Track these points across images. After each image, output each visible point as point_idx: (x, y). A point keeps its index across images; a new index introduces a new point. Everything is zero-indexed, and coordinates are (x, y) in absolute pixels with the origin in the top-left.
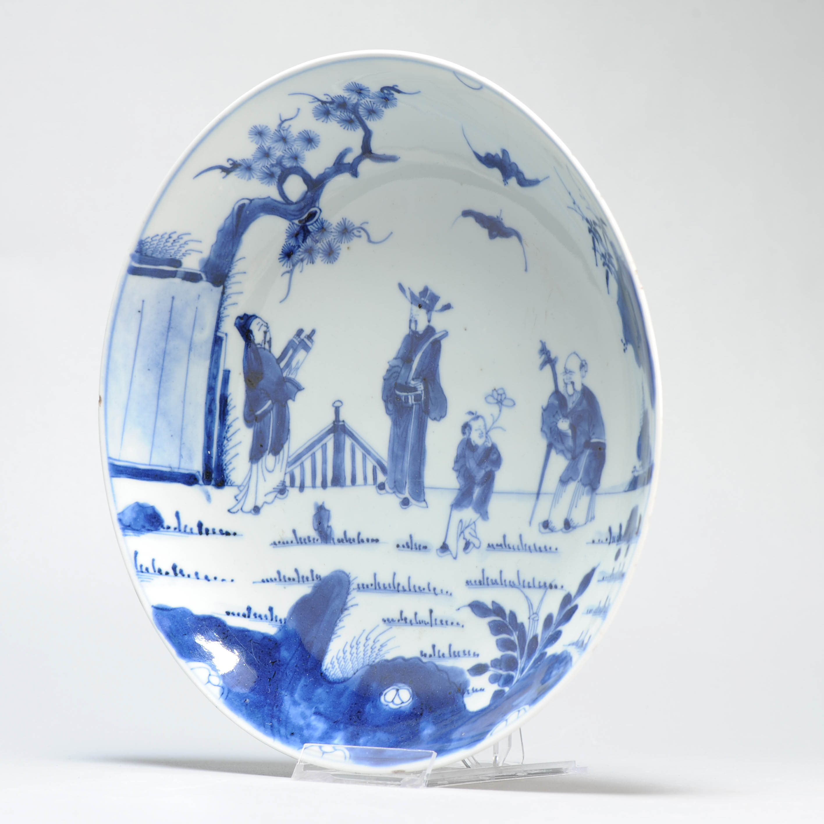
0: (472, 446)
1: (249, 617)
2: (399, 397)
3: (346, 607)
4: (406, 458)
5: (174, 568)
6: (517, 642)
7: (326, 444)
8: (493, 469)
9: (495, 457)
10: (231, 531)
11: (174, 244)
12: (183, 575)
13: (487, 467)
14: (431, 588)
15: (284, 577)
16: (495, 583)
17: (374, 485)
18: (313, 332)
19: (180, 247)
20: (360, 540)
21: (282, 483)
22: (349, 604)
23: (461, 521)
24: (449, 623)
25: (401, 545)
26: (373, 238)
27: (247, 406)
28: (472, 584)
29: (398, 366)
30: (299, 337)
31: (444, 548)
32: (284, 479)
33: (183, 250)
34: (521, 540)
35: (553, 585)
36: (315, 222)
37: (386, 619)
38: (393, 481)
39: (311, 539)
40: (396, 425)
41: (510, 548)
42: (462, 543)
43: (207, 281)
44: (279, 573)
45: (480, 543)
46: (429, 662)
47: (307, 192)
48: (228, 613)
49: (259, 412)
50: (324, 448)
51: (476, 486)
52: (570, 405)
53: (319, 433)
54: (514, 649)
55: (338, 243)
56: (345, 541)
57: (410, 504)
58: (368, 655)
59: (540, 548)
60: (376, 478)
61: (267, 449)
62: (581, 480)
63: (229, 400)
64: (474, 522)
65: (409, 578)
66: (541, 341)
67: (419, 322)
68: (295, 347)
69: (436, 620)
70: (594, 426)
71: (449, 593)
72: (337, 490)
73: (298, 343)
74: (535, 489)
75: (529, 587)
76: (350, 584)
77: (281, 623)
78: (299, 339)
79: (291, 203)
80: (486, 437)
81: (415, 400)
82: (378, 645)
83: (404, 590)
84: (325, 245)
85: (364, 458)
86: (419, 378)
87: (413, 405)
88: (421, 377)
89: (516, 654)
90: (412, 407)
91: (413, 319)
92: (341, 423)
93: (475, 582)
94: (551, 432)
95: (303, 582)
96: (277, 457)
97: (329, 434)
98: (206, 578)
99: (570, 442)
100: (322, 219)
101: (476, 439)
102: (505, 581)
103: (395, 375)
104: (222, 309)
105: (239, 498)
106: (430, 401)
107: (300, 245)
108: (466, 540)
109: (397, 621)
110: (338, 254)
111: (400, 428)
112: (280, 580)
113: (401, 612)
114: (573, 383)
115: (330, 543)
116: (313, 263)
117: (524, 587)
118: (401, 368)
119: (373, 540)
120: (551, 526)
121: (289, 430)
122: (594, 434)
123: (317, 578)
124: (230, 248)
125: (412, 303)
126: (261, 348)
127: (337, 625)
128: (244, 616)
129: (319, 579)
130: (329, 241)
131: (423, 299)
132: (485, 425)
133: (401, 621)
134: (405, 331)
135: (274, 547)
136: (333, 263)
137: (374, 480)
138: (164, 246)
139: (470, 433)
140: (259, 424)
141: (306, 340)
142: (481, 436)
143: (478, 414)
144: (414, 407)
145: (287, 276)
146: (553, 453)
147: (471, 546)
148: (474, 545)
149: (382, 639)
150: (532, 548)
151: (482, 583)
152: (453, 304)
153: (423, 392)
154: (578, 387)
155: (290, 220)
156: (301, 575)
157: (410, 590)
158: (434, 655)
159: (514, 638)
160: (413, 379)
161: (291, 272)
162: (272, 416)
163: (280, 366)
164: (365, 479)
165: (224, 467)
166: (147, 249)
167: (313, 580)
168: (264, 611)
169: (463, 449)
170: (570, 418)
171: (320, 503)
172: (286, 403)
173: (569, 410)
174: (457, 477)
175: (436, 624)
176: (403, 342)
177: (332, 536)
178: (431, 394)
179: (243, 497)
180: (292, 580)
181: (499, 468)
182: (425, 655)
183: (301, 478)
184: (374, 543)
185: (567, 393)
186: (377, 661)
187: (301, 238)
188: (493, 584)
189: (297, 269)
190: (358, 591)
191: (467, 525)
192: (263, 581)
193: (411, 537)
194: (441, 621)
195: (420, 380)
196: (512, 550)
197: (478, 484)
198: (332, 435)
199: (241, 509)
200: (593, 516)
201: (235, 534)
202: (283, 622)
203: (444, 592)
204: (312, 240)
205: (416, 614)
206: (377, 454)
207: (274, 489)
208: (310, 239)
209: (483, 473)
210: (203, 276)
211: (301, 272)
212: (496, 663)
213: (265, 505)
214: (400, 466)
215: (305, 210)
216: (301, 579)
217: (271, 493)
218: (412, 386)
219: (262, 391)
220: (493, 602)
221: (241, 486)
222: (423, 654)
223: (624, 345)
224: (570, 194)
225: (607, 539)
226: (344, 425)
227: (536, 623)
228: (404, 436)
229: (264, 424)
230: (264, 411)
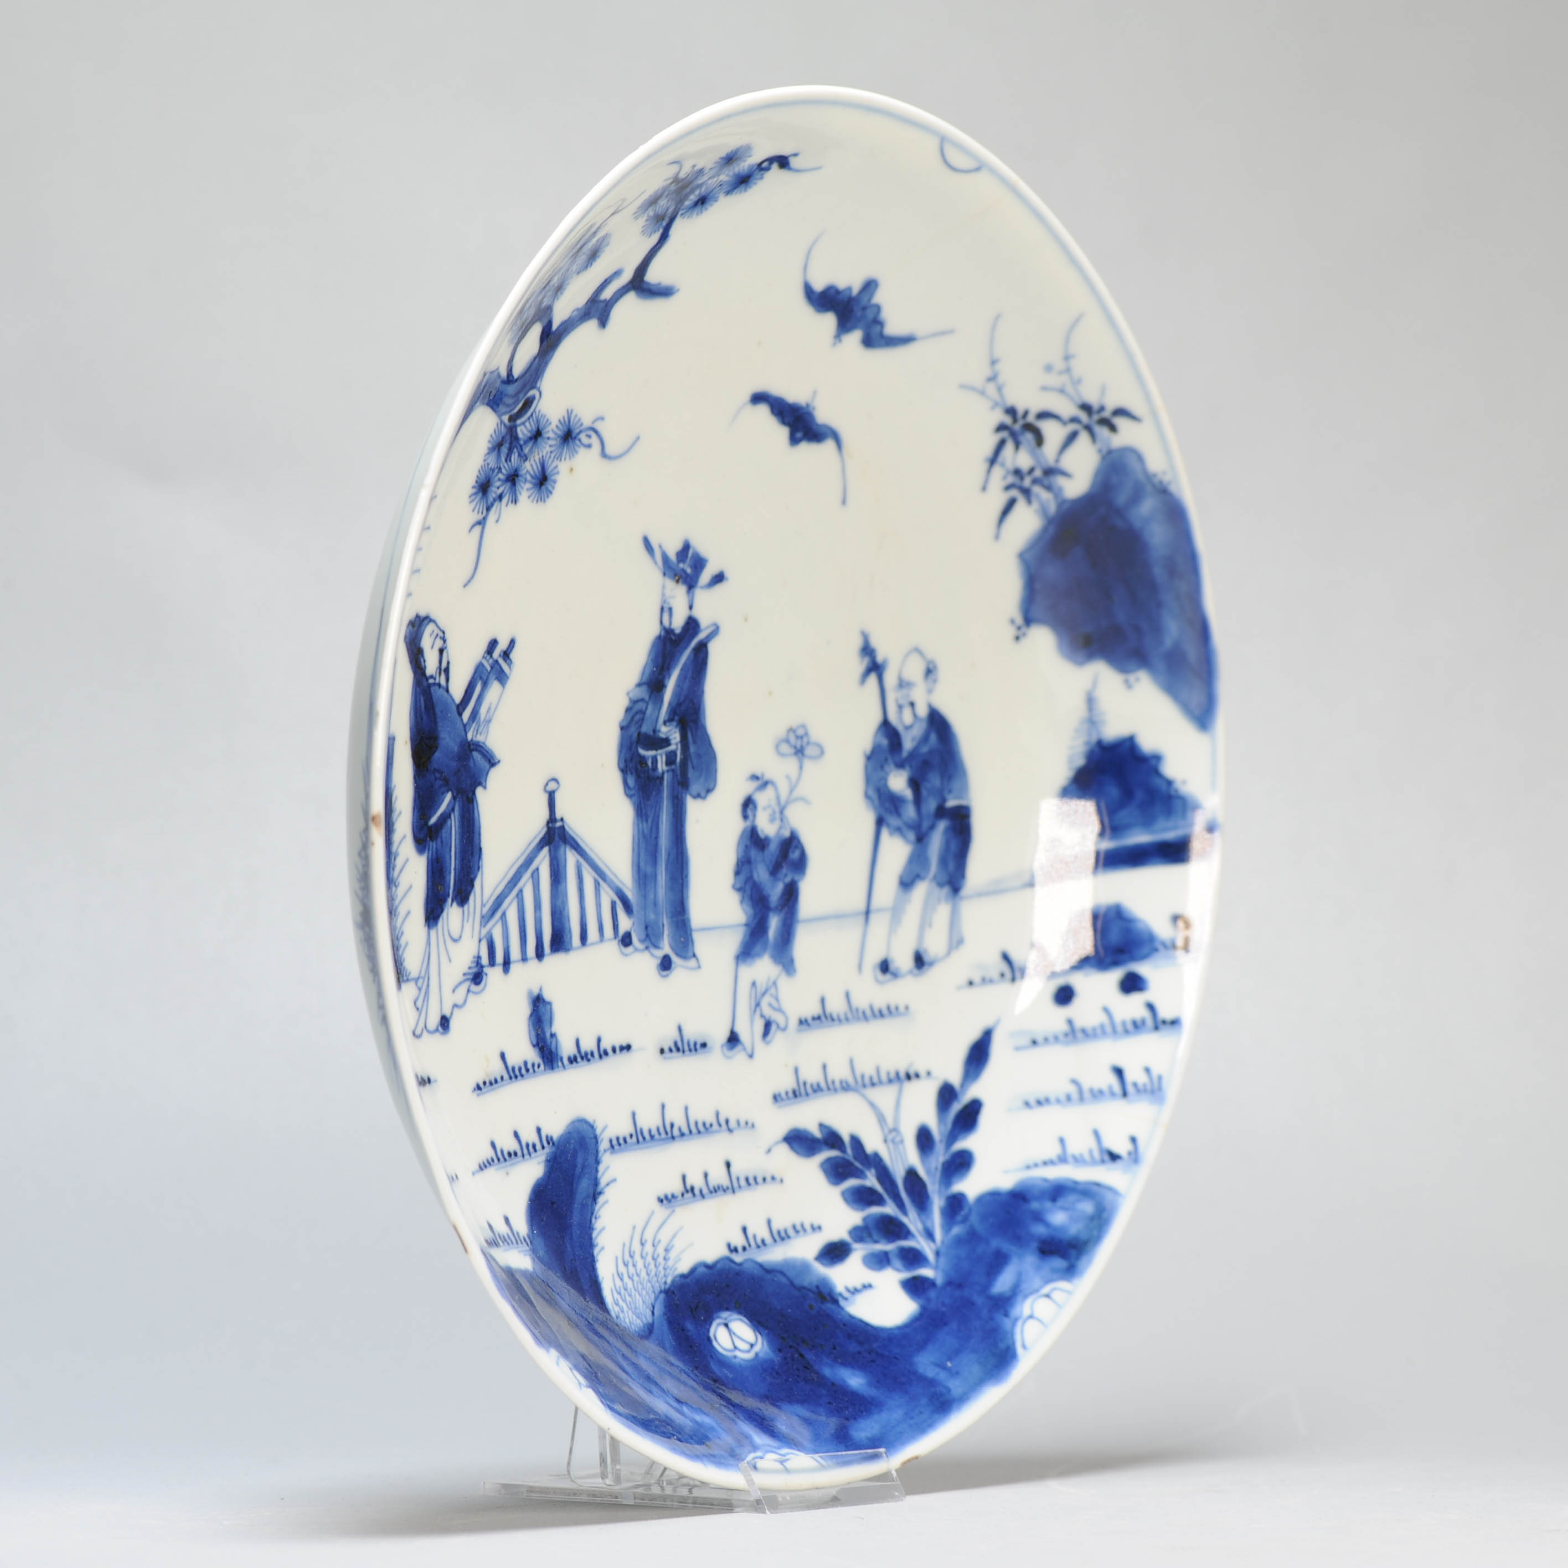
0: (761, 840)
2: (643, 760)
3: (599, 1190)
4: (659, 878)
6: (878, 1187)
7: (537, 869)
8: (796, 878)
9: (797, 854)
10: (426, 1076)
13: (786, 875)
14: (723, 1121)
15: (502, 1152)
16: (817, 1089)
17: (615, 938)
18: (512, 644)
20: (602, 1052)
21: (476, 960)
22: (603, 1182)
23: (754, 984)
24: (760, 1180)
25: (666, 1048)
26: (610, 450)
27: (416, 810)
28: (783, 1099)
29: (642, 700)
30: (491, 657)
31: (733, 1039)
32: (479, 953)
34: (849, 1002)
35: (912, 1073)
36: (529, 418)
37: (662, 1197)
38: (643, 926)
39: (530, 1066)
40: (642, 817)
41: (833, 1020)
42: (759, 1026)
44: (493, 1145)
45: (787, 1021)
46: (746, 1260)
47: (536, 356)
49: (433, 820)
50: (536, 879)
51: (771, 915)
52: (908, 744)
53: (527, 849)
54: (879, 1201)
55: (555, 459)
56: (579, 1059)
57: (673, 966)
58: (653, 1273)
59: (880, 1012)
61: (448, 895)
62: (934, 877)
63: (394, 798)
64: (774, 983)
65: (686, 1109)
66: (862, 633)
67: (674, 611)
69: (738, 1179)
70: (949, 777)
71: (750, 1124)
72: (560, 958)
73: (489, 668)
74: (861, 906)
75: (873, 1084)
76: (597, 1143)
79: (513, 380)
80: (782, 820)
81: (667, 763)
82: (660, 1250)
83: (682, 1135)
84: (536, 463)
85: (597, 888)
86: (673, 720)
87: (663, 773)
88: (676, 718)
89: (890, 1209)
90: (662, 778)
91: (666, 606)
92: (559, 824)
94: (880, 797)
95: (530, 1154)
96: (466, 907)
97: (542, 848)
99: (910, 812)
100: (539, 412)
101: (767, 827)
102: (833, 1082)
103: (638, 717)
105: (419, 1004)
106: (689, 763)
107: (502, 466)
108: (765, 1018)
109: (680, 1197)
110: (555, 482)
111: (647, 821)
112: (499, 1160)
113: (683, 1177)
114: (912, 704)
115: (558, 1067)
116: (515, 502)
117: (864, 1086)
118: (647, 704)
119: (622, 1048)
120: (892, 967)
121: (480, 849)
122: (950, 791)
123: (548, 1143)
125: (664, 574)
126: (434, 684)
127: (594, 1227)
129: (551, 1144)
130: (543, 457)
131: (681, 565)
132: (778, 798)
133: (686, 1195)
135: (478, 1095)
136: (544, 501)
137: (614, 928)
139: (755, 815)
140: (434, 843)
141: (501, 661)
142: (772, 820)
143: (768, 776)
144: (666, 776)
145: (478, 529)
146: (885, 833)
147: (773, 1028)
148: (778, 1026)
149: (664, 1237)
150: (868, 1013)
151: (797, 1093)
152: (727, 574)
153: (679, 746)
154: (922, 711)
155: (501, 416)
156: (524, 1144)
157: (691, 1132)
158: (750, 1245)
159: (871, 1180)
160: (665, 723)
161: (483, 523)
162: (454, 823)
163: (462, 720)
164: (601, 929)
167: (543, 1148)
168: (505, 1229)
169: (746, 846)
170: (908, 768)
171: (536, 992)
172: (474, 793)
173: (905, 754)
174: (741, 902)
175: (740, 1187)
176: (650, 652)
177: (559, 1054)
178: (692, 749)
179: (424, 1001)
180: (513, 1156)
181: (804, 874)
182: (736, 1250)
183: (503, 944)
184: (625, 1054)
185: (903, 724)
187: (504, 451)
188: (815, 1091)
189: (492, 516)
190: (612, 1153)
191: (763, 990)
192: (480, 1167)
193: (680, 1029)
194: (747, 1180)
195: (674, 723)
196: (836, 1022)
197: (775, 909)
198: (546, 850)
199: (426, 1026)
200: (959, 938)
201: (430, 1080)
202: (529, 1242)
203: (742, 1123)
204: (519, 455)
205: (706, 1176)
206: (616, 876)
207: (464, 974)
208: (517, 454)
209: (780, 887)
211: (497, 521)
212: (860, 1233)
213: (456, 1011)
214: (651, 896)
215: (521, 396)
216: (525, 1151)
217: (460, 984)
218: (664, 736)
219: (437, 775)
220: (822, 1126)
221: (418, 978)
222: (732, 1247)
223: (1019, 628)
224: (994, 362)
225: (1002, 975)
226: (563, 828)
227: (901, 1147)
228: (654, 836)
229: (442, 842)
230: (442, 815)
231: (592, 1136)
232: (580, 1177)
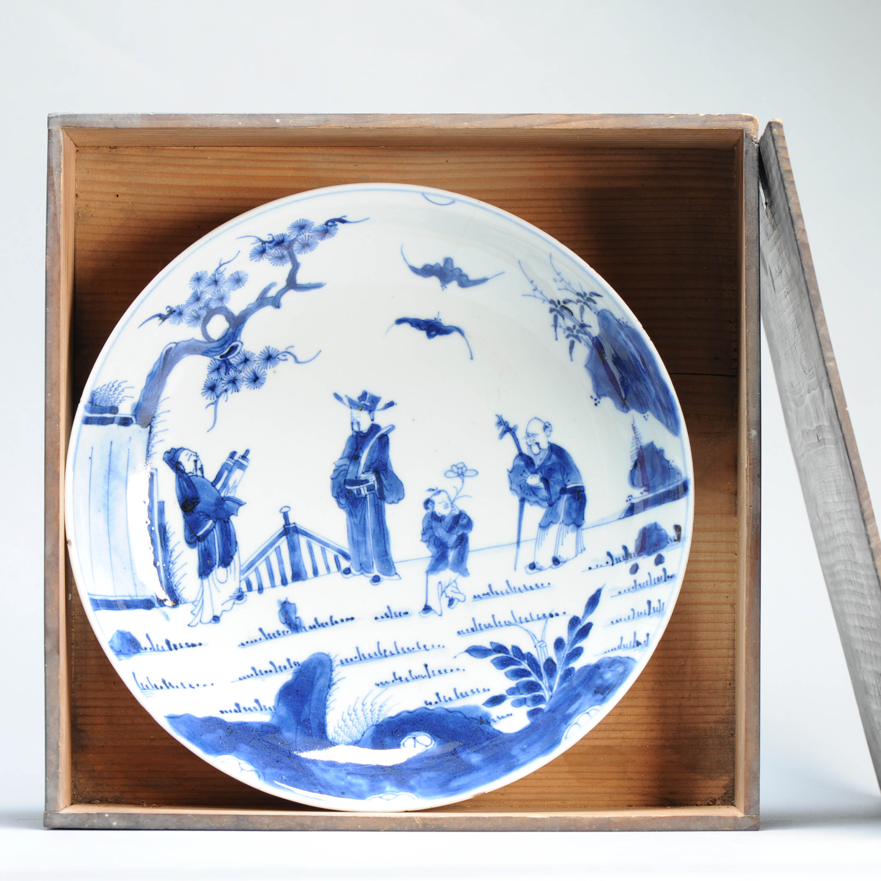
0: (439, 517)
1: (240, 711)
2: (350, 492)
3: (332, 683)
4: (368, 542)
5: (164, 682)
6: (528, 669)
7: (279, 547)
8: (465, 532)
9: (465, 521)
10: (197, 643)
11: (115, 392)
12: (173, 687)
13: (458, 531)
14: (421, 646)
15: (260, 671)
16: (489, 626)
18: (247, 452)
19: (119, 394)
20: (333, 622)
21: (238, 590)
24: (448, 671)
25: (379, 617)
26: (300, 359)
27: (187, 530)
28: (464, 633)
29: (345, 465)
30: (233, 459)
31: (427, 609)
32: (240, 586)
33: (120, 397)
34: (508, 585)
35: (554, 613)
36: (237, 355)
37: (378, 683)
38: (359, 564)
39: (281, 632)
40: (352, 516)
41: (498, 594)
42: (446, 601)
43: (137, 423)
44: (253, 669)
45: (465, 597)
46: (437, 708)
47: (228, 329)
48: (222, 712)
49: (200, 533)
50: (278, 551)
51: (449, 550)
52: (538, 462)
53: (269, 539)
54: (527, 674)
55: (263, 369)
56: (317, 626)
57: (381, 580)
58: (370, 717)
59: (531, 587)
60: (340, 566)
61: (216, 564)
62: (563, 521)
63: (167, 528)
64: (454, 581)
65: (395, 643)
66: (497, 415)
67: (361, 423)
68: (230, 469)
69: (433, 672)
70: (568, 474)
71: (441, 646)
72: (299, 583)
73: (232, 464)
74: (515, 539)
75: (527, 621)
76: (332, 662)
77: (271, 710)
78: (233, 461)
79: (214, 341)
80: (452, 507)
81: (368, 491)
82: (377, 707)
83: (393, 654)
84: (249, 373)
85: (323, 551)
86: (369, 471)
87: (366, 495)
88: (371, 470)
89: (533, 678)
90: (365, 497)
91: (354, 422)
92: (292, 526)
93: (467, 630)
94: (521, 488)
95: (281, 671)
96: (228, 568)
97: (281, 537)
98: (190, 686)
100: (244, 351)
101: (443, 511)
102: (499, 622)
103: (343, 473)
104: (150, 447)
105: (195, 612)
106: (384, 489)
107: (223, 378)
108: (449, 597)
109: (391, 682)
110: (265, 379)
111: (356, 518)
112: (257, 675)
113: (394, 674)
114: (538, 444)
115: (302, 631)
116: (238, 391)
117: (521, 622)
118: (349, 466)
119: (347, 620)
120: (537, 566)
121: (236, 542)
122: (569, 481)
123: (295, 665)
124: (156, 391)
125: (351, 408)
126: (193, 476)
127: (328, 700)
128: (236, 711)
129: (297, 665)
130: (253, 369)
131: (363, 402)
132: (449, 497)
133: (395, 681)
134: (349, 433)
135: (242, 648)
136: (259, 388)
137: (337, 567)
138: (109, 395)
139: (434, 507)
140: (203, 543)
141: (241, 460)
142: (446, 507)
143: (439, 489)
144: (368, 496)
145: (212, 407)
146: (527, 505)
147: (456, 601)
148: (459, 600)
149: (380, 701)
150: (522, 588)
151: (475, 629)
152: (395, 402)
153: (376, 482)
154: (545, 446)
155: (212, 357)
156: (277, 667)
157: (398, 653)
158: (440, 701)
159: (525, 665)
160: (363, 473)
161: (215, 403)
163: (216, 489)
164: (328, 568)
165: (175, 588)
166: (97, 399)
167: (291, 667)
168: (253, 704)
169: (429, 521)
170: (539, 473)
171: (283, 600)
172: (229, 518)
173: (536, 467)
174: (428, 547)
175: (434, 675)
176: (347, 443)
177: (303, 625)
178: (385, 482)
179: (199, 611)
180: (269, 672)
181: (471, 529)
182: (431, 704)
183: (257, 581)
184: (350, 622)
185: (533, 453)
186: (380, 720)
187: (223, 371)
188: (487, 628)
189: (222, 399)
190: (342, 666)
191: (447, 584)
192: (240, 679)
193: (388, 607)
194: (439, 671)
195: (370, 472)
196: (501, 595)
197: (452, 548)
198: (284, 538)
199: (200, 621)
200: (583, 548)
201: (200, 644)
202: (273, 709)
203: (436, 646)
204: (235, 371)
205: (410, 672)
206: (337, 544)
207: (230, 597)
208: (233, 371)
209: (454, 537)
210: (134, 419)
211: (226, 401)
212: (512, 691)
213: (224, 612)
214: (363, 550)
215: (226, 346)
216: (278, 669)
217: (227, 601)
218: (364, 479)
219: (201, 514)
220: (491, 643)
221: (194, 601)
222: (428, 702)
223: (596, 400)
224: (532, 282)
225: (607, 563)
226: (296, 527)
227: (545, 648)
228: (362, 523)
229: (208, 542)
230: (206, 531)
231: (328, 659)
232: (318, 678)
